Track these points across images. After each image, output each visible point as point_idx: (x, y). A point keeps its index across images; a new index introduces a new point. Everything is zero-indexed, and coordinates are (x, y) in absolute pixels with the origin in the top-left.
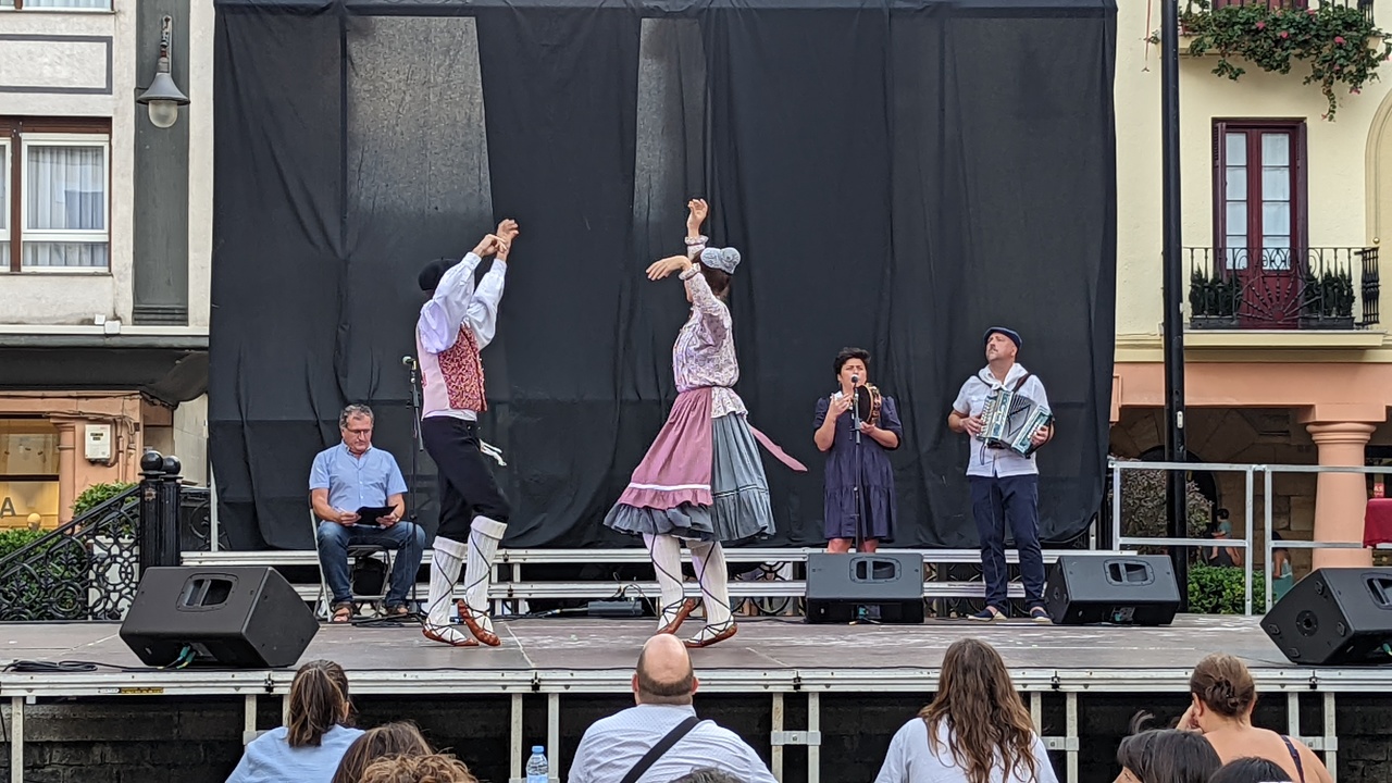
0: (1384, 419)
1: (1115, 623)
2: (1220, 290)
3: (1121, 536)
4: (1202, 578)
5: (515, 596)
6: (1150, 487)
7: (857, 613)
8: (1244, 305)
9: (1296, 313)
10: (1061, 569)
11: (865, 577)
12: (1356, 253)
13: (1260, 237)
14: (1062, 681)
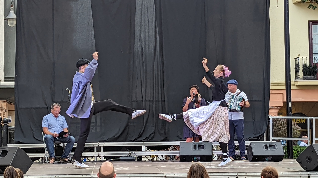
1: (266, 161)
2: (311, 69)
3: (272, 137)
4: (298, 149)
5: (100, 155)
6: (284, 124)
7: (194, 159)
10: (251, 146)
11: (196, 149)
14: (239, 176)
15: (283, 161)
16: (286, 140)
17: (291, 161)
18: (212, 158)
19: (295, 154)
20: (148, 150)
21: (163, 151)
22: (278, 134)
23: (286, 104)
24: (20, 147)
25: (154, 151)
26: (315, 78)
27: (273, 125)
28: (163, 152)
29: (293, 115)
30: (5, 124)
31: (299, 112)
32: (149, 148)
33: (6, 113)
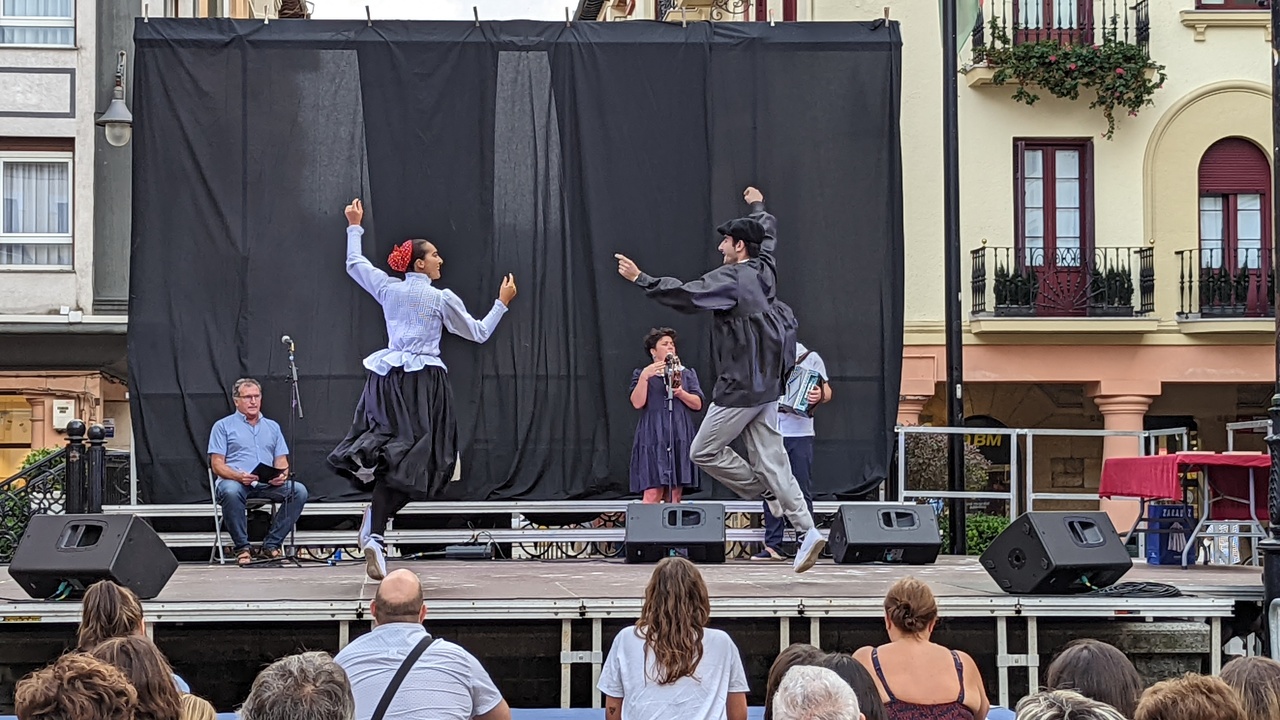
0: (1159, 393)
1: (886, 562)
2: (1020, 284)
3: (905, 489)
4: (980, 526)
6: (938, 450)
8: (1040, 297)
9: (1085, 303)
10: (842, 517)
11: (675, 524)
12: (1136, 252)
13: (1055, 238)
14: (806, 609)
15: (937, 561)
16: (945, 498)
17: (961, 562)
18: (724, 551)
19: (972, 541)
20: (530, 527)
21: (575, 528)
22: (920, 481)
23: (945, 389)
24: (139, 515)
25: (548, 528)
26: (1031, 311)
27: (906, 453)
28: (576, 532)
29: (968, 423)
30: (93, 444)
31: (982, 413)
32: (535, 519)
33: (99, 409)
